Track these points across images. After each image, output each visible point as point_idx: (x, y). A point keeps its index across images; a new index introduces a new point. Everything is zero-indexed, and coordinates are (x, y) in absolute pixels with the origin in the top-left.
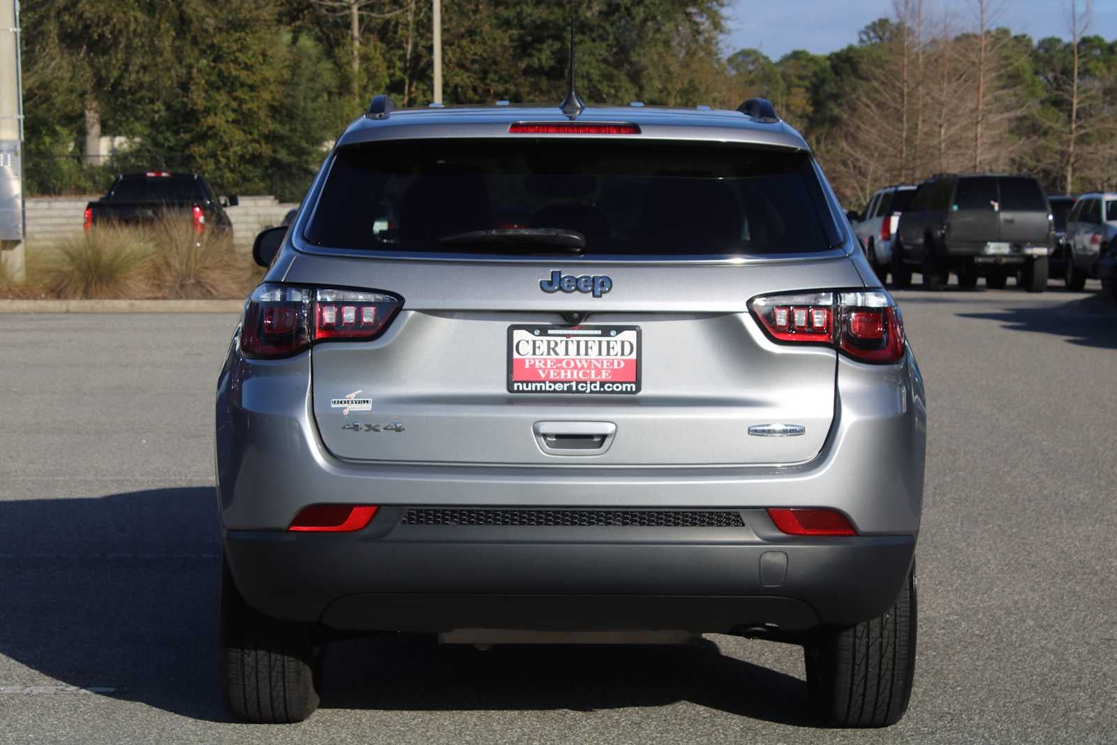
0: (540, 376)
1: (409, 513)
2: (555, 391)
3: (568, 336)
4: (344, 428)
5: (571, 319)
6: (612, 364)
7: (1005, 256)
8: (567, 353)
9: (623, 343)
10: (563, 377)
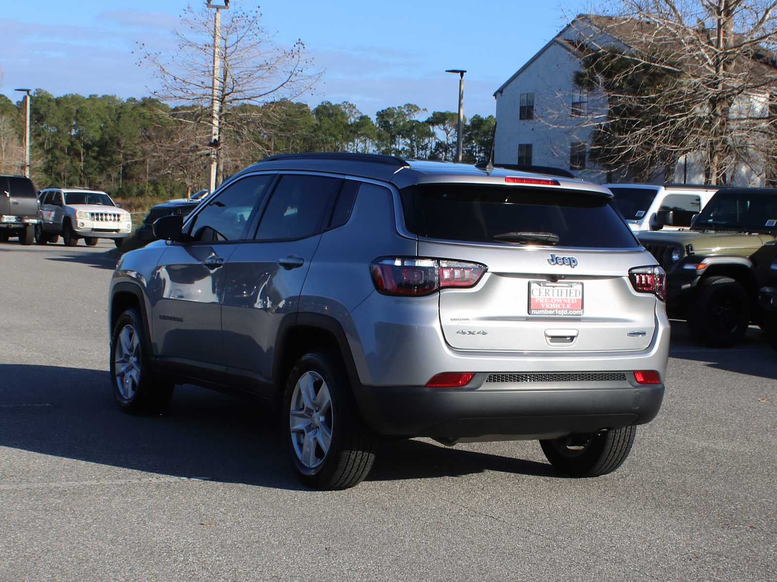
0: (541, 306)
1: (489, 377)
2: (549, 314)
3: (554, 287)
4: (458, 333)
5: (554, 278)
6: (571, 301)
7: (13, 223)
8: (553, 295)
9: (576, 290)
10: (551, 307)
